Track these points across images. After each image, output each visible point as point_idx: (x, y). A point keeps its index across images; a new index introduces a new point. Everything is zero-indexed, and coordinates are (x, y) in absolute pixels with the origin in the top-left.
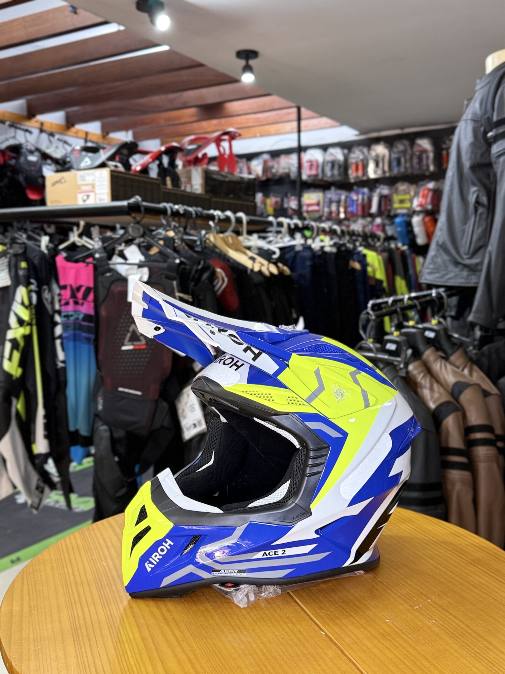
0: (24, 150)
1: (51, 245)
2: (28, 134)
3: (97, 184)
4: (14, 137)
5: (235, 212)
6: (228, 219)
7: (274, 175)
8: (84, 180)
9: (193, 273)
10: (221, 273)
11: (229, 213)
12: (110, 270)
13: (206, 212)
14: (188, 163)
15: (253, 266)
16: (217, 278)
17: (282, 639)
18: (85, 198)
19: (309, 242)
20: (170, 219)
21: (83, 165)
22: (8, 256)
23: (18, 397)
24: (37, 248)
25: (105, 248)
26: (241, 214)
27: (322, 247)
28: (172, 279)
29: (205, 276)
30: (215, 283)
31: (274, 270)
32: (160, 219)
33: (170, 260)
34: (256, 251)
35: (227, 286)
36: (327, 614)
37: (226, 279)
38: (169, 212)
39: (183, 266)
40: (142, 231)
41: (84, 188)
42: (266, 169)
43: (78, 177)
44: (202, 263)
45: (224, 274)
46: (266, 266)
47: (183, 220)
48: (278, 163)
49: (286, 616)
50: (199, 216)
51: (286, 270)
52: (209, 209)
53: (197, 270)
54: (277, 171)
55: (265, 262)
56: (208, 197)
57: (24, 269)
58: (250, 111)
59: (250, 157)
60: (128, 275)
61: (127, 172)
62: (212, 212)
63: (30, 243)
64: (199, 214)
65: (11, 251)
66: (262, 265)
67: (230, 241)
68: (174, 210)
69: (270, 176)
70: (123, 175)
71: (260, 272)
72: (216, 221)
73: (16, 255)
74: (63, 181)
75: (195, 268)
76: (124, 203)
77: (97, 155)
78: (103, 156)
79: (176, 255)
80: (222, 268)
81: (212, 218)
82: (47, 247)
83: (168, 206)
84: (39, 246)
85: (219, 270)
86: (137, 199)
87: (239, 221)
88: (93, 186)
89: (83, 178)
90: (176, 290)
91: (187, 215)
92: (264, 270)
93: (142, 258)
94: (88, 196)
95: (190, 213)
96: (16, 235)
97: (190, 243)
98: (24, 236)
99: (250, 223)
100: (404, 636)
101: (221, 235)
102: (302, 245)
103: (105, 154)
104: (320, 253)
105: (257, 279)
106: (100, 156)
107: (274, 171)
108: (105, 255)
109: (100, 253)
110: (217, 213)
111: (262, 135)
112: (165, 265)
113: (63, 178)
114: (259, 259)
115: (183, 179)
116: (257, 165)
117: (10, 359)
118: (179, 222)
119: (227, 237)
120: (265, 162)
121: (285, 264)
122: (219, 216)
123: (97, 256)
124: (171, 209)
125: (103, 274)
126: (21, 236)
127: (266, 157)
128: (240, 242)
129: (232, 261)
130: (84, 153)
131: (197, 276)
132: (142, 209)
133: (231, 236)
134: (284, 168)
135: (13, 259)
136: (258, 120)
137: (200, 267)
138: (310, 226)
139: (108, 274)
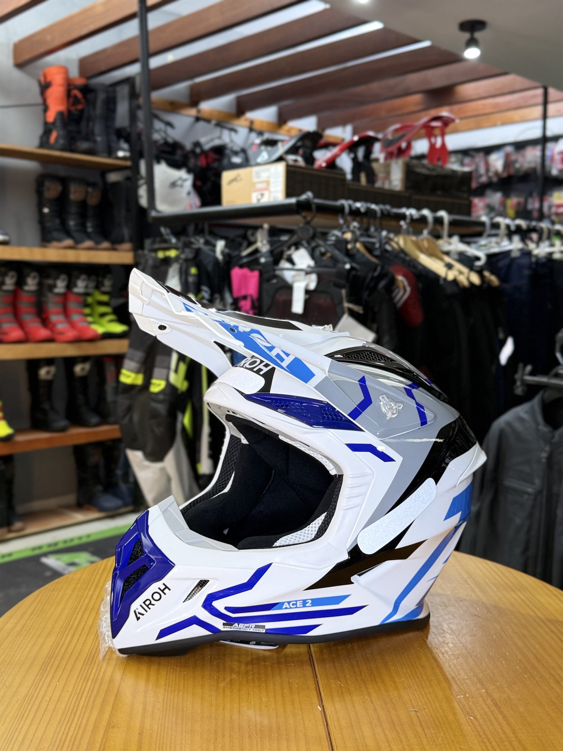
0: (228, 152)
1: (227, 251)
2: (233, 134)
3: (272, 180)
4: (220, 137)
5: (434, 210)
6: (423, 219)
7: (518, 170)
8: (259, 177)
9: (368, 280)
10: (402, 282)
11: (426, 212)
12: (276, 277)
13: (395, 210)
14: (390, 156)
15: (447, 275)
16: (398, 287)
17: (266, 706)
18: (259, 197)
19: (532, 246)
20: (349, 218)
21: (259, 160)
22: (181, 261)
23: (183, 412)
24: (212, 253)
25: (271, 252)
26: (442, 214)
27: (551, 254)
28: (341, 287)
29: (382, 284)
30: (394, 294)
31: (475, 279)
32: (337, 220)
33: (340, 265)
34: (456, 257)
35: (409, 298)
36: (341, 686)
37: (408, 289)
38: (347, 210)
39: (353, 273)
40: (311, 232)
41: (259, 186)
42: (508, 164)
43: (254, 174)
44: (379, 269)
45: (406, 283)
46: (466, 275)
47: (365, 220)
48: (524, 156)
49: (289, 680)
50: (386, 216)
51: (494, 280)
52: (400, 206)
53: (373, 278)
54: (521, 166)
55: (465, 270)
56: (407, 194)
57: (194, 275)
58: (485, 95)
59: (488, 150)
60: (293, 282)
61: (309, 167)
62: (404, 210)
63: (206, 248)
64: (385, 212)
65: (183, 256)
66: (461, 273)
67: (426, 244)
68: (353, 208)
69: (512, 171)
70: (302, 170)
71: (455, 282)
72: (408, 220)
73: (186, 260)
74: (239, 179)
75: (370, 275)
76: (293, 200)
77: (275, 148)
78: (281, 149)
79: (346, 259)
80: (405, 276)
81: (403, 217)
82: (222, 253)
83: (346, 203)
84: (214, 251)
85: (400, 278)
86: (308, 196)
87: (439, 221)
88: (268, 182)
89: (258, 175)
90: (345, 300)
91: (369, 213)
92: (463, 280)
93: (312, 263)
94: (262, 195)
95: (374, 211)
96: (193, 240)
97: (369, 246)
98: (202, 241)
99: (452, 223)
100: (420, 730)
101: (414, 238)
102: (521, 250)
103: (283, 146)
104: (544, 260)
105: (450, 290)
106: (277, 150)
107: (517, 165)
108: (270, 259)
109: (265, 257)
110: (411, 212)
111: (504, 123)
112: (334, 270)
113: (239, 175)
114: (458, 266)
115: (381, 175)
116: (497, 160)
117: (176, 371)
118: (360, 223)
119: (422, 240)
120: (507, 156)
121: (492, 272)
122: (411, 216)
123: (263, 260)
124: (350, 206)
125: (268, 280)
126: (198, 241)
127: (509, 149)
128: (437, 246)
129: (420, 267)
130: (263, 148)
131: (372, 284)
132: (314, 207)
133: (428, 240)
134: (530, 162)
135: (184, 266)
136: (497, 105)
137: (376, 274)
138: (538, 228)
139: (274, 281)
